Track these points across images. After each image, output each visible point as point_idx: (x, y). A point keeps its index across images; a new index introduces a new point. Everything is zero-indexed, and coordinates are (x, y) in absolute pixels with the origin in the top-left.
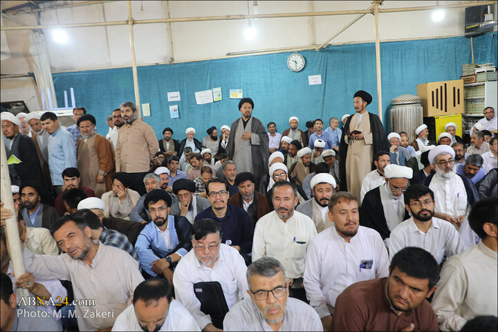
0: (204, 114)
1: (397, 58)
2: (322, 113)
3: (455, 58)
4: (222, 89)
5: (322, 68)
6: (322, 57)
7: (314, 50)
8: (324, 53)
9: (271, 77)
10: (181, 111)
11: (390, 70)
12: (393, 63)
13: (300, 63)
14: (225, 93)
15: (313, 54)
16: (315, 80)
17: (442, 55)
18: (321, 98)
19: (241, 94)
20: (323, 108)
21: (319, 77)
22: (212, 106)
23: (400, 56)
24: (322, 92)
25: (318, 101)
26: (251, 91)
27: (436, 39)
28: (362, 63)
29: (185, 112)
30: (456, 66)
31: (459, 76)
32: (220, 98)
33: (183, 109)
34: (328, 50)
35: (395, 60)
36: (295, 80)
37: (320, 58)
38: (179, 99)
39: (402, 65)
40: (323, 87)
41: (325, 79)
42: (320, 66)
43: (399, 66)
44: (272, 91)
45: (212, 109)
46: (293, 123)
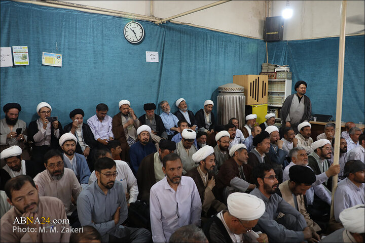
1: (222, 48)
2: (158, 95)
3: (257, 57)
4: (29, 48)
5: (160, 44)
6: (160, 32)
7: (153, 22)
8: (163, 29)
9: (103, 45)
11: (216, 58)
12: (219, 52)
13: (139, 33)
14: (35, 55)
15: (152, 26)
16: (152, 57)
18: (157, 78)
19: (60, 60)
20: (158, 91)
21: (157, 54)
23: (224, 46)
24: (159, 71)
25: (154, 81)
26: (73, 59)
27: (247, 38)
28: (196, 46)
30: (257, 64)
31: (259, 72)
32: (26, 62)
34: (168, 26)
35: (220, 49)
36: (130, 54)
37: (159, 33)
39: (225, 55)
40: (160, 65)
41: (162, 57)
42: (158, 42)
43: (223, 56)
44: (103, 63)
45: (10, 77)
46: (125, 109)
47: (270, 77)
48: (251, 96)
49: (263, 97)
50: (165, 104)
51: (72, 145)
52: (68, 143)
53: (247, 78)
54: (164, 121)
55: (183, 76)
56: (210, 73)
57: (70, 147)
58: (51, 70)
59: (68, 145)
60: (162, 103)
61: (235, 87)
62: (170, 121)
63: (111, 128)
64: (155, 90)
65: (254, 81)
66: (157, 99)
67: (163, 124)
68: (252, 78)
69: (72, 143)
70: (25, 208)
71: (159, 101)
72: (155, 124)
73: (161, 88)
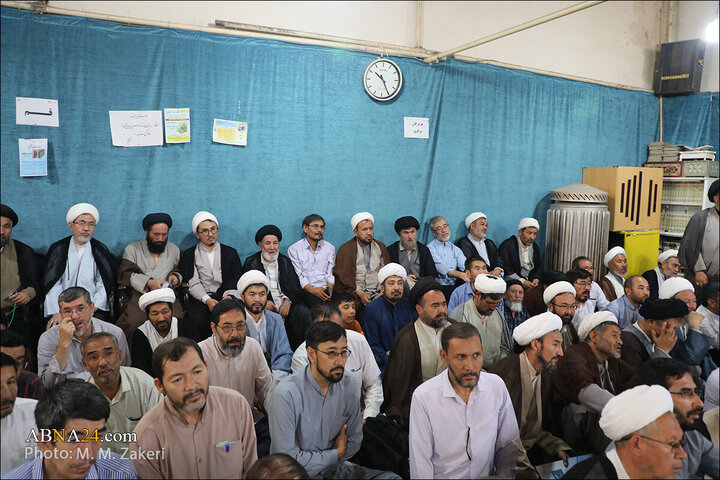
0: (130, 177)
1: (561, 110)
2: (425, 204)
3: (638, 129)
4: (191, 113)
5: (432, 103)
6: (434, 79)
7: (420, 60)
8: (439, 74)
9: (322, 105)
10: (57, 159)
11: (547, 132)
12: (553, 118)
13: (392, 82)
14: (201, 125)
15: (418, 67)
16: (417, 128)
17: (622, 119)
18: (425, 171)
19: (245, 134)
20: (426, 195)
21: (425, 122)
22: (157, 158)
23: (564, 107)
24: (429, 157)
25: (419, 176)
26: (268, 131)
27: (617, 89)
28: (505, 107)
29: (73, 161)
30: (638, 144)
31: (641, 161)
32: (186, 138)
33: (65, 154)
34: (448, 66)
35: (557, 113)
36: (373, 121)
37: (430, 81)
38: (54, 121)
39: (566, 125)
40: (431, 145)
41: (435, 130)
42: (429, 98)
43: (563, 126)
44: (322, 139)
45: (157, 165)
46: (366, 229)
47: (667, 172)
48: (622, 211)
49: (649, 215)
50: (441, 223)
51: (261, 294)
52: (254, 289)
53: (616, 172)
54: (436, 257)
55: (478, 166)
56: (532, 163)
57: (257, 298)
58: (228, 152)
59: (254, 294)
60: (434, 220)
61: (589, 192)
62: (448, 258)
63: (331, 266)
64: (419, 194)
65: (630, 181)
66: (424, 212)
67: (433, 263)
68: (625, 174)
69: (262, 289)
70: (185, 398)
71: (427, 217)
72: (418, 261)
73: (430, 191)
